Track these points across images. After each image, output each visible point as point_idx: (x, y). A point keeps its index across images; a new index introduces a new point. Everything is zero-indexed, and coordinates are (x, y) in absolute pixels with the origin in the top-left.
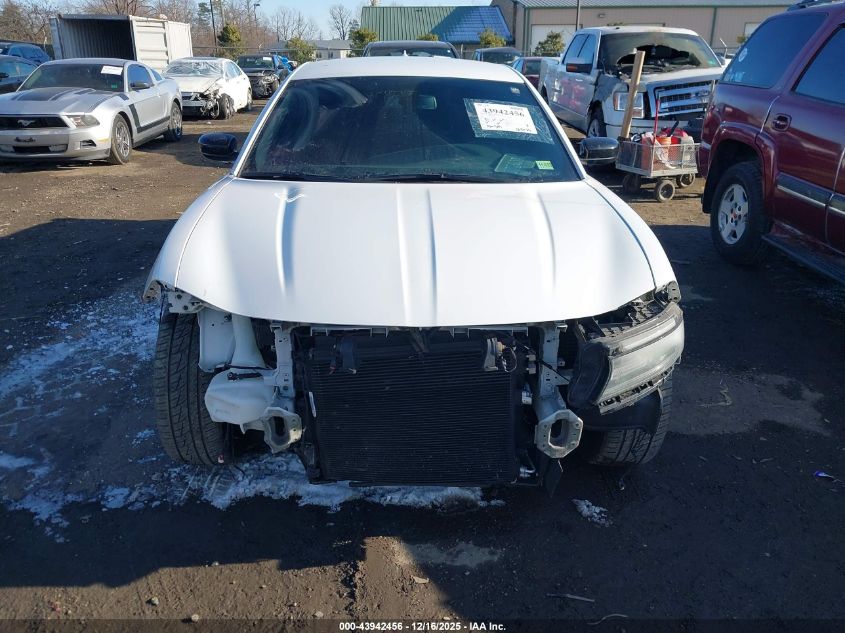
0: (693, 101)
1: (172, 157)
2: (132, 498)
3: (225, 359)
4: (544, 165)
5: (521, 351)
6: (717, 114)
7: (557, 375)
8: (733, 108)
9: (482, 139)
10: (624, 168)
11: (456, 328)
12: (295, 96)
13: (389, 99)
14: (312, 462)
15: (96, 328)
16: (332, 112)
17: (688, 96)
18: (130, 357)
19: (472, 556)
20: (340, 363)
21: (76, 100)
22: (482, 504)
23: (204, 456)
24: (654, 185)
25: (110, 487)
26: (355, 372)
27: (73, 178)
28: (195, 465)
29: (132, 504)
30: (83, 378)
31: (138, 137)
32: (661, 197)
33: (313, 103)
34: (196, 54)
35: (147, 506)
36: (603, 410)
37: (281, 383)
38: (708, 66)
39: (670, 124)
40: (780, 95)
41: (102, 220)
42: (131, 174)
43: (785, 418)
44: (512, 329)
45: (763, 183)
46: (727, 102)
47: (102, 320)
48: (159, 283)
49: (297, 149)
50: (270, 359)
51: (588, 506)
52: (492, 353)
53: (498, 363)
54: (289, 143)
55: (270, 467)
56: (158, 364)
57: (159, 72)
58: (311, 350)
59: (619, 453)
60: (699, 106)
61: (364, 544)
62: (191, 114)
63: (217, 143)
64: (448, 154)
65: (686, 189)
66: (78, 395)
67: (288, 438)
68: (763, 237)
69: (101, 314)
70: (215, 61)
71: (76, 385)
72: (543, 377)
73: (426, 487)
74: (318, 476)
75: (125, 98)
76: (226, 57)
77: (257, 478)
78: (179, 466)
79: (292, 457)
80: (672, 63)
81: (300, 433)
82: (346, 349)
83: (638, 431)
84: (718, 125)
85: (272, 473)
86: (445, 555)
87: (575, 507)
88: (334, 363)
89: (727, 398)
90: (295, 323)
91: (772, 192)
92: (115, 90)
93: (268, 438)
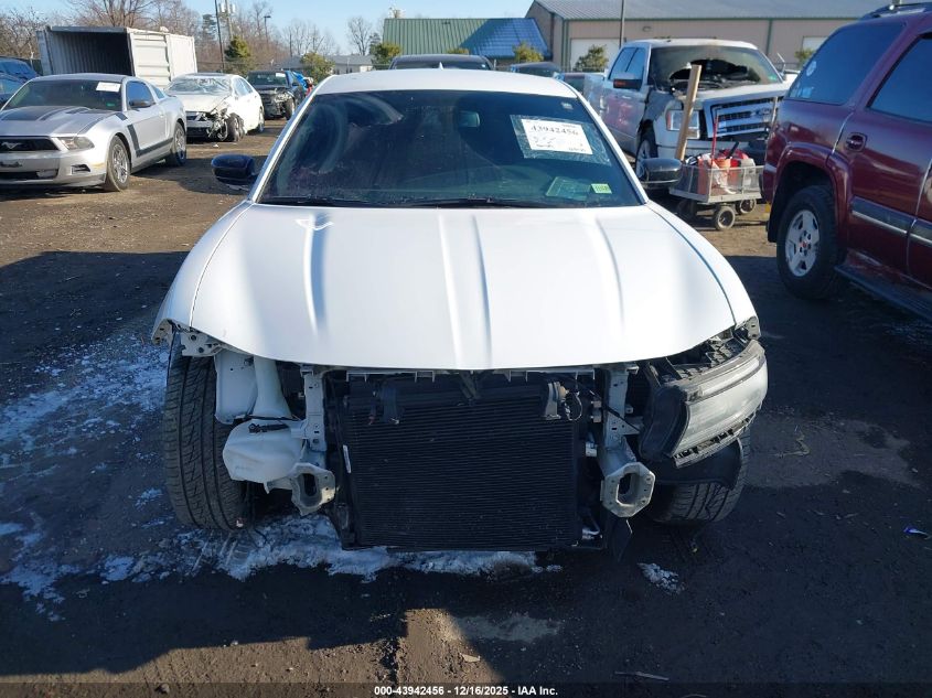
0: (753, 120)
1: (176, 183)
2: (137, 569)
3: (246, 409)
4: (601, 188)
5: (586, 397)
6: (782, 135)
7: (624, 423)
8: (800, 128)
9: (531, 160)
10: (679, 193)
11: (512, 371)
12: (321, 112)
13: (428, 115)
14: (346, 525)
15: (92, 374)
16: (362, 130)
17: (747, 114)
18: (130, 407)
19: (528, 630)
20: (380, 412)
21: (68, 120)
22: (537, 570)
23: (220, 519)
24: (711, 212)
25: (110, 556)
26: (398, 422)
27: (64, 206)
28: (209, 530)
29: (136, 575)
30: (78, 431)
31: (137, 161)
32: (720, 225)
33: (340, 118)
34: (200, 70)
35: (154, 579)
36: (679, 462)
37: (311, 436)
38: (769, 82)
39: (729, 145)
40: (854, 111)
41: (98, 254)
42: (131, 202)
43: (868, 469)
44: (577, 371)
45: (836, 207)
46: (792, 121)
47: (99, 365)
48: (170, 322)
49: (323, 171)
50: (297, 408)
51: (656, 571)
52: (554, 399)
53: (561, 410)
54: (314, 165)
55: (295, 530)
56: (168, 415)
57: (161, 89)
58: (346, 397)
59: (690, 510)
60: (760, 125)
61: (405, 617)
62: (196, 136)
63: (231, 165)
64: (495, 177)
65: (747, 216)
66: (73, 450)
67: (320, 498)
68: (836, 268)
69: (98, 358)
70: (224, 78)
71: (70, 440)
72: (609, 426)
73: (472, 553)
74: (353, 541)
75: (123, 118)
76: (234, 73)
77: (280, 544)
78: (190, 530)
79: (319, 519)
80: (729, 79)
81: (333, 492)
82: (386, 396)
83: (712, 485)
84: (783, 147)
85: (296, 537)
86: (497, 628)
87: (641, 571)
88: (373, 412)
89: (804, 446)
90: (328, 367)
91: (846, 219)
92: (111, 109)
93: (297, 499)
